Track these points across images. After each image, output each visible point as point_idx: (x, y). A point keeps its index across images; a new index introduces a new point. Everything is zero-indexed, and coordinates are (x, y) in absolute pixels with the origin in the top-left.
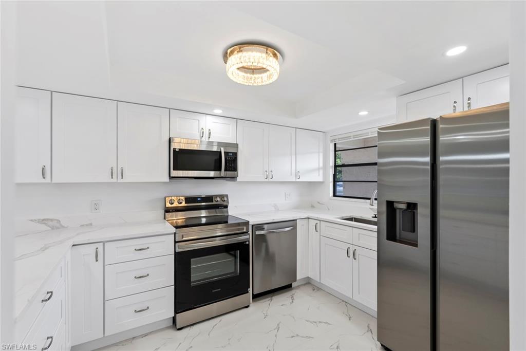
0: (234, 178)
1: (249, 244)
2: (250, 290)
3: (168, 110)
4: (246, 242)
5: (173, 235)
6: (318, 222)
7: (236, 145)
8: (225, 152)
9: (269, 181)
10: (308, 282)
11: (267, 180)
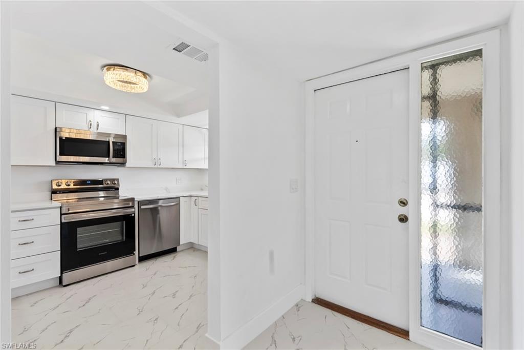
0: (123, 164)
1: (134, 216)
2: (136, 252)
3: (54, 103)
4: (131, 214)
5: (59, 209)
6: (197, 198)
7: (125, 137)
8: (113, 142)
9: (157, 168)
10: (192, 247)
11: (156, 166)
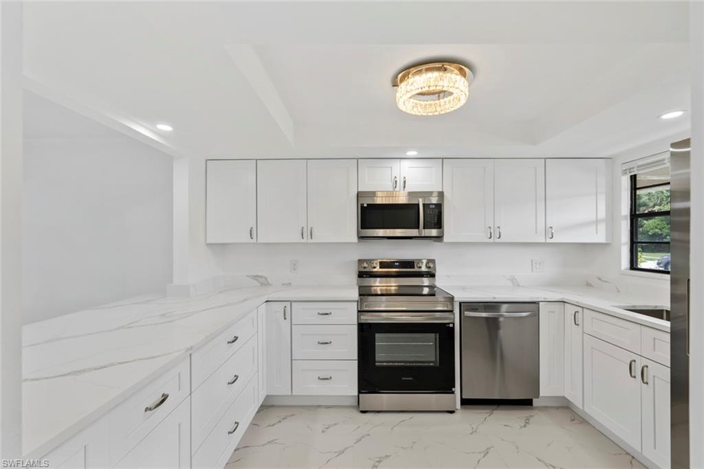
0: (439, 238)
1: (453, 328)
2: (457, 389)
3: (356, 160)
4: (449, 324)
5: (356, 303)
6: (580, 309)
7: (441, 194)
8: (424, 205)
9: (494, 241)
10: (564, 407)
11: (492, 240)
